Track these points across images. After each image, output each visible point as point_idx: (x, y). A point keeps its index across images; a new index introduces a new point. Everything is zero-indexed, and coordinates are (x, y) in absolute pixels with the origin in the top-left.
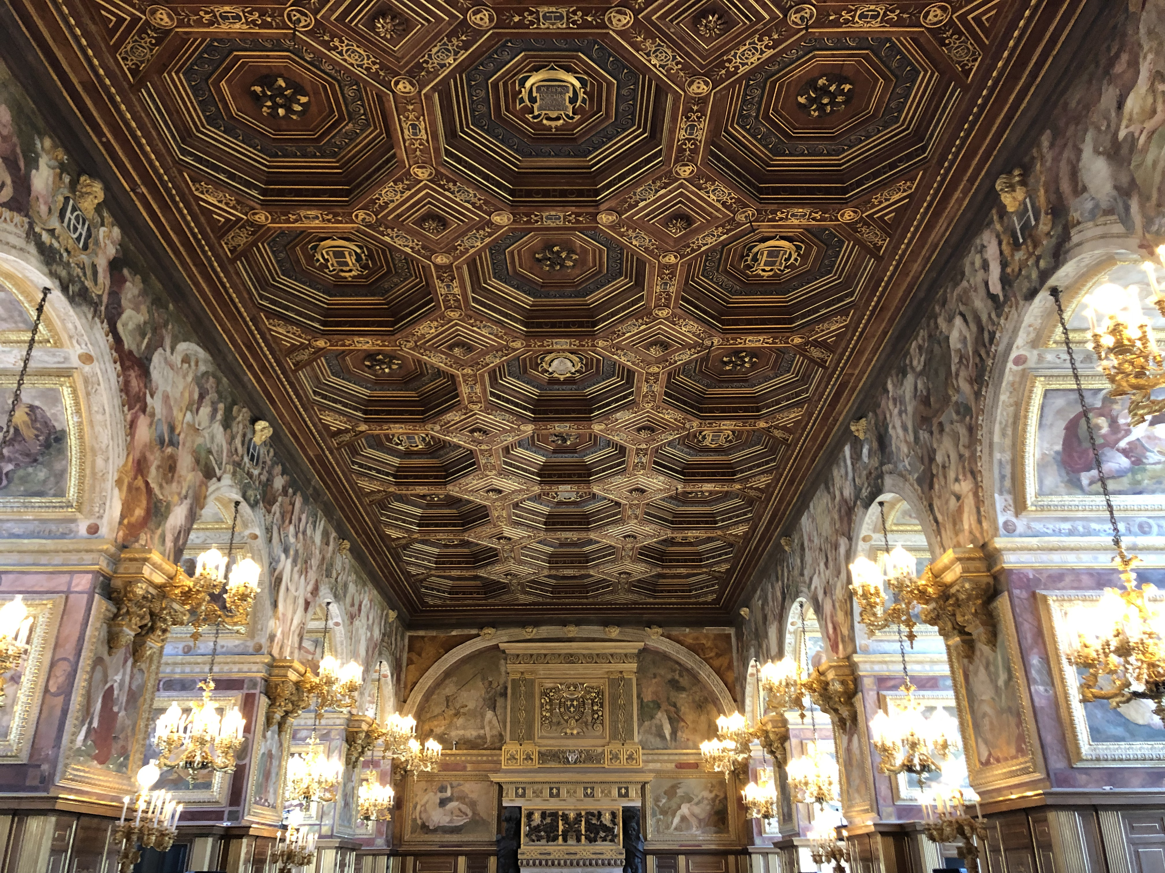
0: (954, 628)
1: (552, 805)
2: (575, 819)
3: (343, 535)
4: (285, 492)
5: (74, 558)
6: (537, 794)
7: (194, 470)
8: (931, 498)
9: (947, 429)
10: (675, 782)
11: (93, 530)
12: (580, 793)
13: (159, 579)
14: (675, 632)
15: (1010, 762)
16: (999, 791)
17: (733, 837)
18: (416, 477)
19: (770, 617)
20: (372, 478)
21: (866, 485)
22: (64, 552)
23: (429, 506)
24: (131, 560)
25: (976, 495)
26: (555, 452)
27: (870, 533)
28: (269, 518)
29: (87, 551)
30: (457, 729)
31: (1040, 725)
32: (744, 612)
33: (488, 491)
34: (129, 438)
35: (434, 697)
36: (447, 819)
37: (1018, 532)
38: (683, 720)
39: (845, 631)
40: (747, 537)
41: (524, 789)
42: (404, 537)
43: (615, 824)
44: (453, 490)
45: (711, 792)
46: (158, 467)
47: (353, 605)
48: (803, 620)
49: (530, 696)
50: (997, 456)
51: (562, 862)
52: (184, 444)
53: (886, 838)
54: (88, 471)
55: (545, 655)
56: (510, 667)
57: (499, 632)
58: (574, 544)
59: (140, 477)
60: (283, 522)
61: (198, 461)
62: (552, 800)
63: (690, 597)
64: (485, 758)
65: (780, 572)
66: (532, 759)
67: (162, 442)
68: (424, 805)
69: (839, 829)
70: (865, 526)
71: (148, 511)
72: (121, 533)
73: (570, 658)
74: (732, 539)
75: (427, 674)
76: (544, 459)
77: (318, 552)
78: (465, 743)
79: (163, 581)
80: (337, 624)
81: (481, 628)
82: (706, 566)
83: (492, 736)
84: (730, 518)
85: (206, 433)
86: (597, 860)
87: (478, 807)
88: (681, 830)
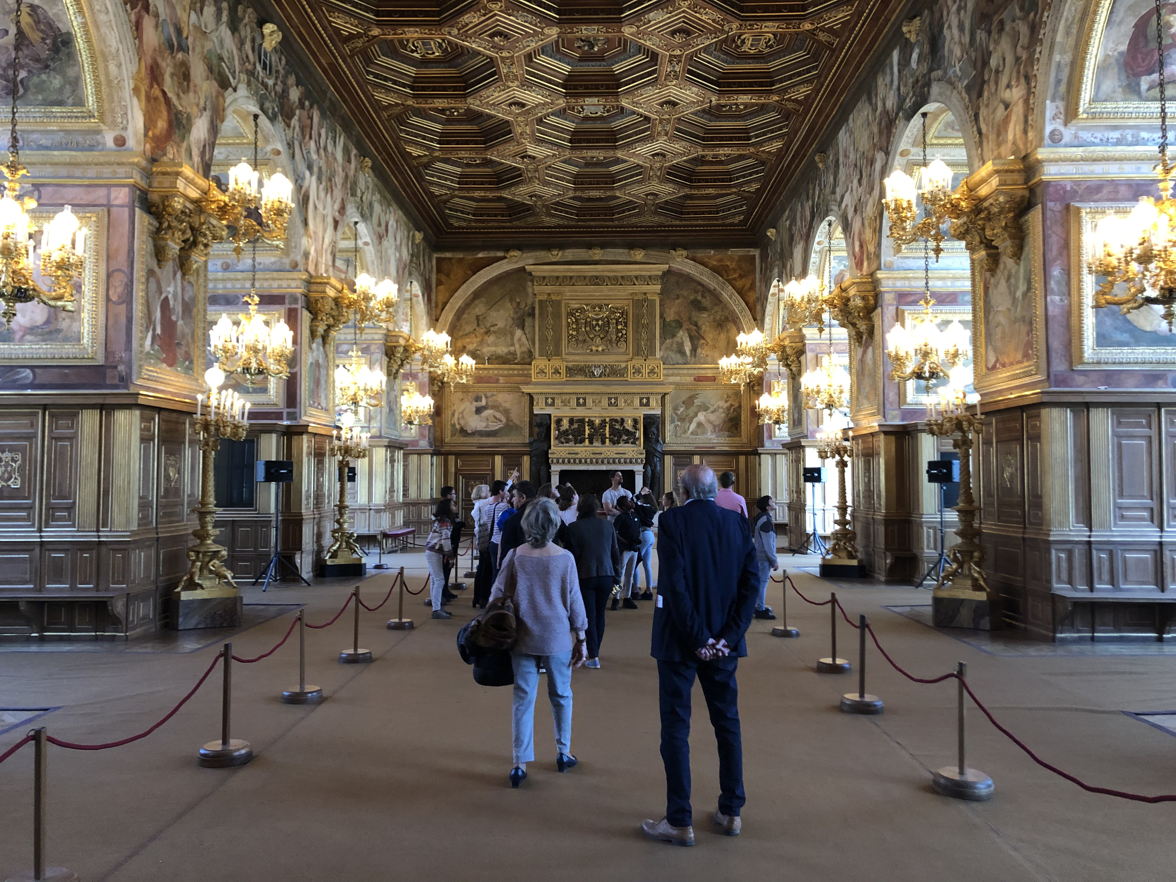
0: (981, 242)
1: (579, 413)
2: (601, 424)
3: (363, 153)
4: (302, 106)
5: (107, 171)
6: (565, 403)
7: (208, 79)
8: (979, 108)
9: (1007, 28)
10: (693, 393)
11: (120, 142)
12: (605, 402)
13: (194, 194)
14: (700, 254)
15: (1015, 367)
16: (1000, 392)
17: (745, 440)
18: (434, 89)
19: (797, 237)
20: (388, 90)
21: (911, 95)
22: (96, 164)
23: (450, 121)
24: (164, 174)
25: (1026, 101)
26: (581, 59)
27: (909, 147)
28: (289, 133)
29: (119, 164)
30: (488, 345)
31: (1050, 332)
32: (771, 233)
33: (510, 105)
34: (137, 41)
35: (465, 316)
36: (484, 424)
37: (1063, 142)
38: (703, 338)
39: (872, 248)
40: (780, 154)
41: (553, 399)
42: (425, 155)
43: (636, 429)
44: (474, 104)
45: (726, 401)
46: (172, 75)
47: (379, 225)
48: (830, 239)
49: (557, 316)
50: (1057, 57)
51: (589, 460)
52: (193, 48)
53: (888, 437)
54: (102, 78)
55: (571, 277)
56: (537, 289)
57: (525, 255)
58: (599, 164)
59: (156, 86)
60: (304, 137)
61: (211, 69)
62: (579, 408)
63: (716, 219)
64: (516, 372)
65: (811, 191)
66: (560, 373)
67: (171, 47)
68: (462, 413)
69: (845, 431)
70: (904, 139)
71: (170, 123)
72: (148, 146)
73: (596, 281)
74: (764, 156)
75: (456, 294)
76: (568, 68)
77: (340, 170)
78: (497, 358)
79: (198, 196)
80: (366, 244)
81: (507, 251)
82: (735, 186)
83: (522, 353)
84: (764, 134)
85: (214, 37)
86: (620, 459)
87: (511, 415)
88: (697, 435)
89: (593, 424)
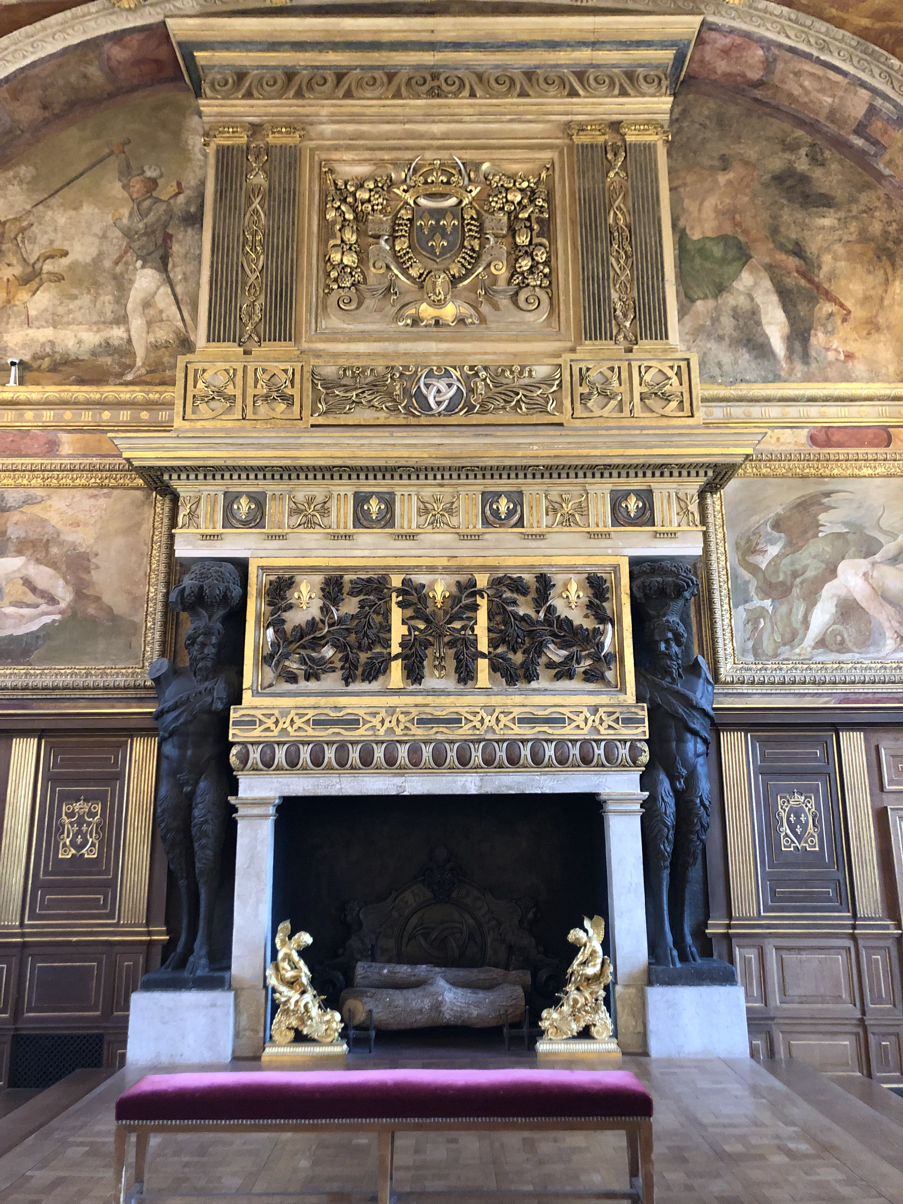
1: (366, 553)
2: (454, 599)
6: (308, 516)
12: (470, 509)
30: (28, 322)
49: (285, 200)
62: (365, 536)
66: (289, 400)
73: (432, 80)
78: (54, 368)
86: (537, 744)
87: (95, 576)
88: (842, 647)
89: (423, 599)
